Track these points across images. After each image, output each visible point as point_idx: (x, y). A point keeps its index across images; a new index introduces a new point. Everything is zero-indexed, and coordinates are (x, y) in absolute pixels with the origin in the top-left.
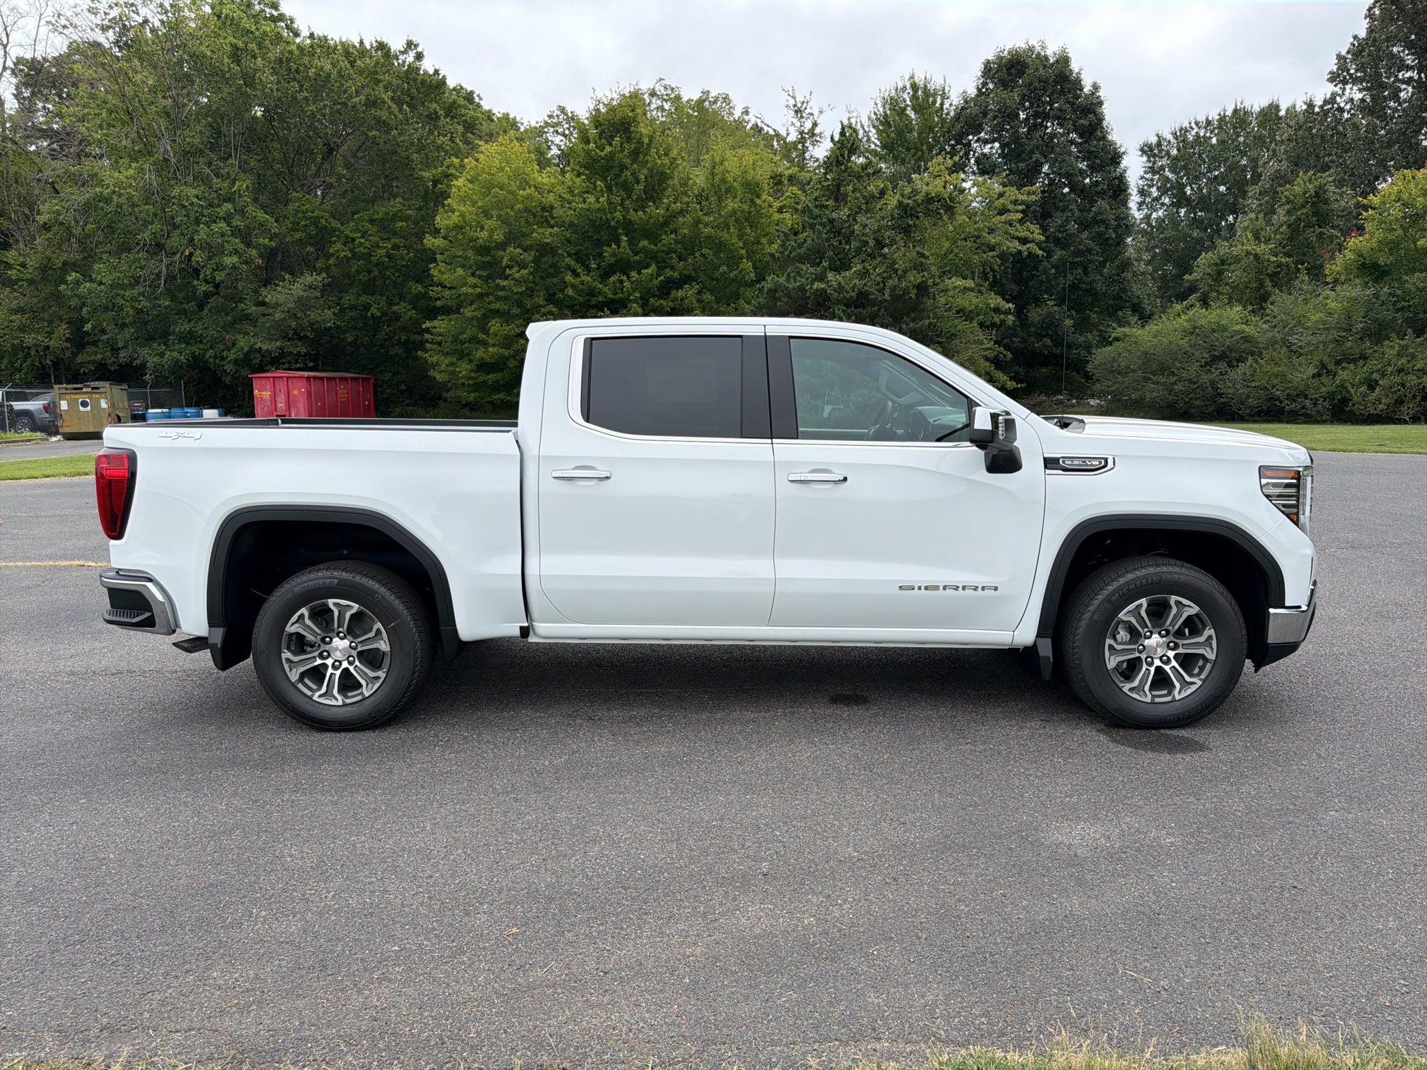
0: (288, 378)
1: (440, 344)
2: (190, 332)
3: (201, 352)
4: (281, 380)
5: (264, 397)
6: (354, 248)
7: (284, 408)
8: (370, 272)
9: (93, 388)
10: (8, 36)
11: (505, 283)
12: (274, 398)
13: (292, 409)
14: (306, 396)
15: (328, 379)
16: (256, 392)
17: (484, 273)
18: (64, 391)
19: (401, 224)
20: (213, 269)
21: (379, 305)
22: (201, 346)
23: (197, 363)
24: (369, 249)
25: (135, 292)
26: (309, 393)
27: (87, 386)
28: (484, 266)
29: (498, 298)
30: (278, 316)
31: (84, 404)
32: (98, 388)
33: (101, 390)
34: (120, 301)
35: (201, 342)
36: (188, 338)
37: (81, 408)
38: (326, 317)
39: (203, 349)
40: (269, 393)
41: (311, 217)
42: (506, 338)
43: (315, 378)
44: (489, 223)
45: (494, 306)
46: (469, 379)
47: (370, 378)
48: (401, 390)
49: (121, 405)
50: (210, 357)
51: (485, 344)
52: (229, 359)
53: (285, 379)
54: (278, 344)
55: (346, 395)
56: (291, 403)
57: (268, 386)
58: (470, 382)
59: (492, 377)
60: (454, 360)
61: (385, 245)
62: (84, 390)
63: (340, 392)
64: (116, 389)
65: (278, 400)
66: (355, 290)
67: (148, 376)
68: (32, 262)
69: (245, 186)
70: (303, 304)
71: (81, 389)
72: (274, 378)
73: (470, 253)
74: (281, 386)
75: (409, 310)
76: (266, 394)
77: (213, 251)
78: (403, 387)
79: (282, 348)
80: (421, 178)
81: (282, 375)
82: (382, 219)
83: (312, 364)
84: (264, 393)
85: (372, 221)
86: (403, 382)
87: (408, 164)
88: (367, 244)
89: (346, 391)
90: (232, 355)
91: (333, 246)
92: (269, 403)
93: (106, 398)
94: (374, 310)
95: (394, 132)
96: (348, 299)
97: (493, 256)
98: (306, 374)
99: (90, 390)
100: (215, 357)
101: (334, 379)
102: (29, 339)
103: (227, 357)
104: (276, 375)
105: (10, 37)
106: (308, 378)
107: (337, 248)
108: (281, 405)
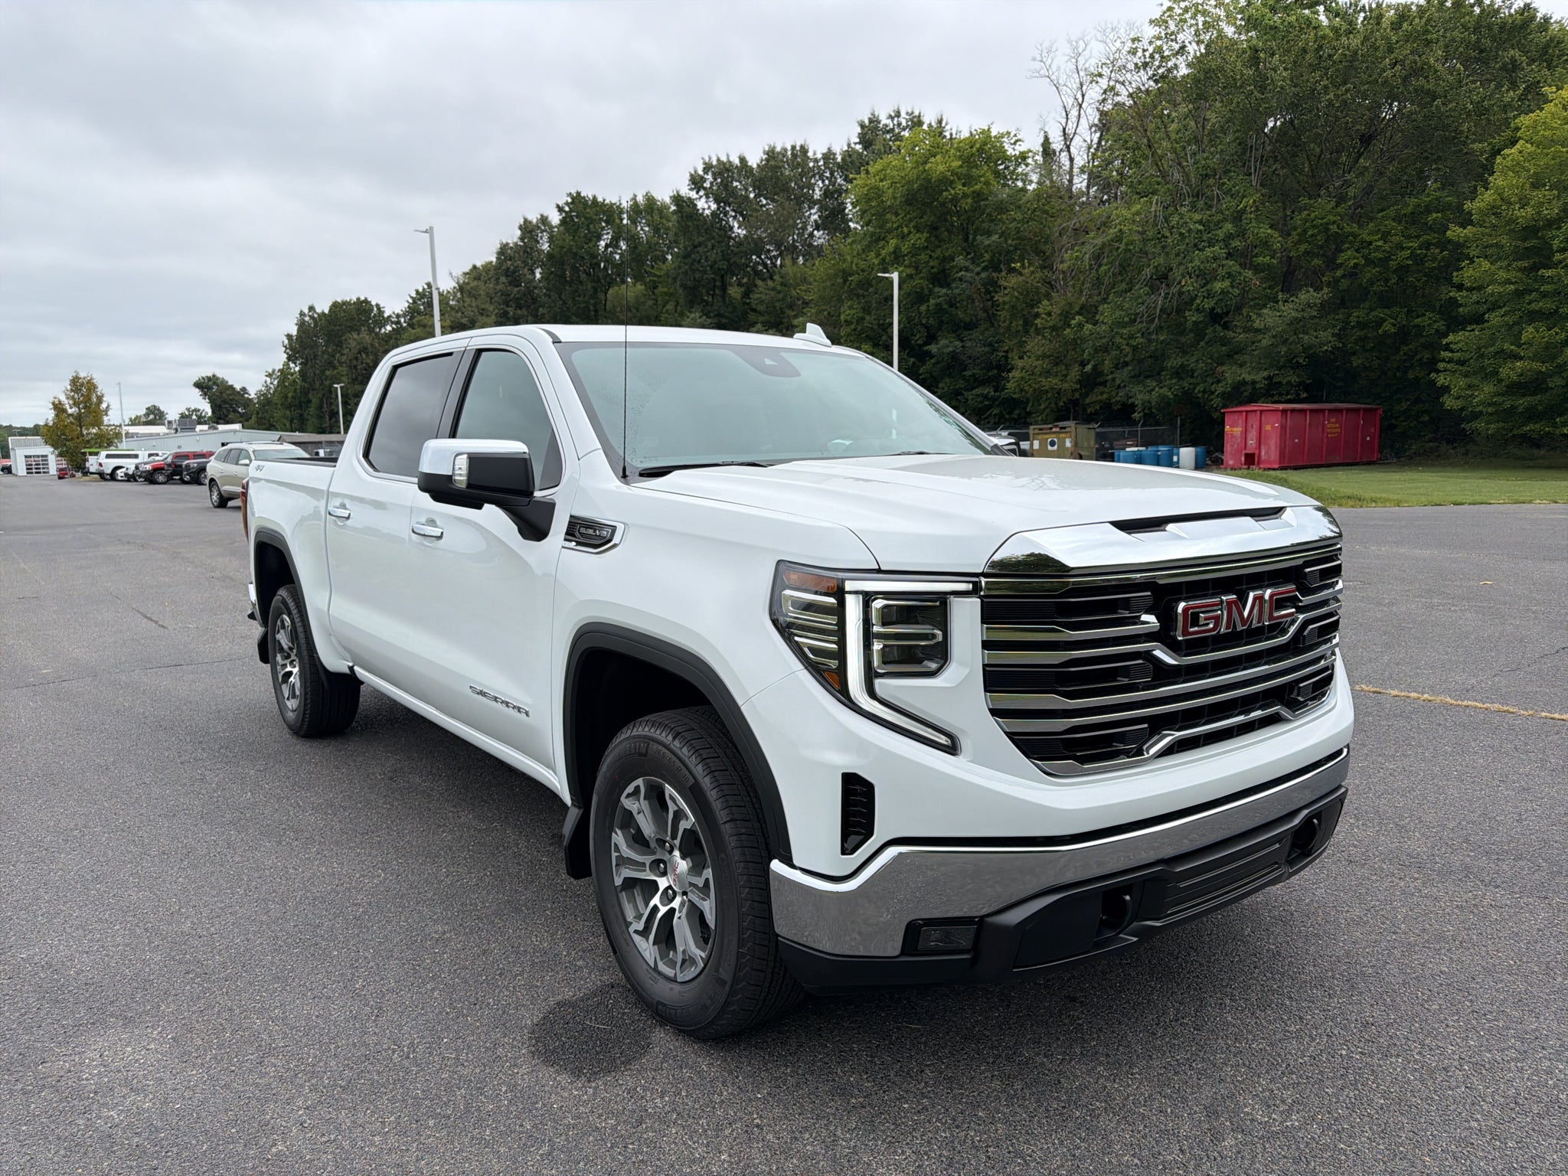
0: (1261, 411)
1: (1461, 363)
2: (1182, 366)
3: (1191, 387)
4: (1254, 414)
5: (1235, 434)
6: (1370, 253)
7: (1254, 445)
8: (1387, 280)
9: (1061, 428)
10: (1083, 96)
11: (1549, 273)
12: (1245, 432)
13: (1262, 447)
14: (1279, 430)
15: (1312, 411)
16: (1227, 428)
17: (1525, 264)
18: (1037, 431)
19: (1434, 215)
20: (1204, 297)
21: (1395, 320)
22: (1191, 381)
23: (1187, 398)
24: (1389, 252)
25: (1133, 329)
26: (1283, 428)
27: (1056, 426)
28: (1527, 253)
29: (1544, 295)
30: (1264, 343)
31: (1052, 444)
32: (1065, 428)
33: (1068, 430)
34: (1118, 340)
35: (1192, 377)
36: (1180, 373)
37: (1049, 448)
38: (1324, 338)
39: (1194, 384)
40: (1240, 429)
41: (1321, 224)
42: (1548, 346)
43: (1293, 411)
44: (1538, 195)
45: (1535, 306)
46: (1490, 405)
47: (1376, 409)
48: (1423, 422)
49: (1086, 444)
50: (1199, 392)
51: (1516, 357)
52: (1217, 393)
53: (1258, 413)
54: (1266, 374)
55: (1339, 430)
56: (1262, 440)
57: (1240, 422)
58: (1490, 410)
59: (1523, 402)
60: (1476, 382)
61: (1411, 244)
62: (1054, 430)
63: (1329, 426)
64: (1083, 429)
65: (1249, 436)
66: (1367, 305)
67: (1136, 414)
68: (1056, 310)
69: (1251, 201)
70: (1297, 325)
71: (1051, 429)
72: (1247, 412)
73: (1505, 240)
74: (1254, 421)
75: (1435, 321)
76: (1238, 430)
77: (1205, 277)
78: (1426, 418)
79: (1269, 378)
80: (1472, 152)
81: (1255, 408)
82: (1413, 213)
83: (1305, 395)
84: (1235, 429)
85: (1398, 219)
86: (1426, 412)
87: (1456, 138)
88: (1387, 247)
89: (1337, 425)
90: (1220, 389)
91: (1343, 254)
92: (1239, 440)
93: (1070, 437)
94: (1387, 327)
95: (1438, 102)
96: (1357, 315)
97: (1542, 238)
98: (1281, 406)
99: (1058, 430)
100: (1204, 392)
101: (1323, 411)
102: (1047, 383)
103: (1216, 390)
104: (1249, 409)
105: (1086, 97)
106: (1284, 411)
107: (1349, 257)
108: (1252, 442)
